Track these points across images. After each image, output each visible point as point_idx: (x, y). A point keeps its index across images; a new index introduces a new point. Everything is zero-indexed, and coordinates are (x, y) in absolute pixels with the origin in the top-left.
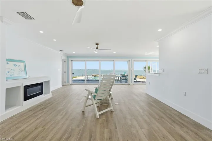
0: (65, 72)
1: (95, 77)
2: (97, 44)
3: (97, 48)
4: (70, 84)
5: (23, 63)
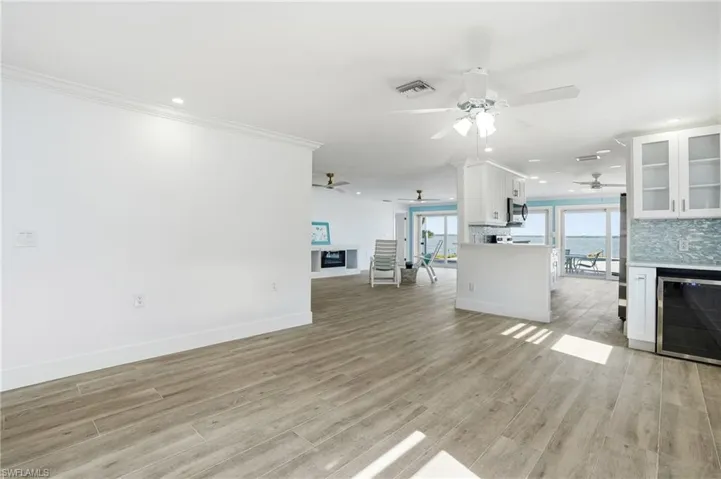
0: (405, 239)
3: (420, 198)
5: (325, 227)
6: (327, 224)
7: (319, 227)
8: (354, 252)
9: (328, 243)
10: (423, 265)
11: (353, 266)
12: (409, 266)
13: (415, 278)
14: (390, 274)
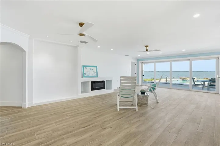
0: (135, 74)
1: (183, 80)
2: (147, 46)
3: (147, 50)
4: (140, 85)
5: (95, 68)
6: (96, 67)
7: (92, 68)
8: (110, 81)
9: (97, 76)
10: (150, 91)
11: (110, 88)
12: (143, 93)
13: (147, 100)
14: (131, 99)
